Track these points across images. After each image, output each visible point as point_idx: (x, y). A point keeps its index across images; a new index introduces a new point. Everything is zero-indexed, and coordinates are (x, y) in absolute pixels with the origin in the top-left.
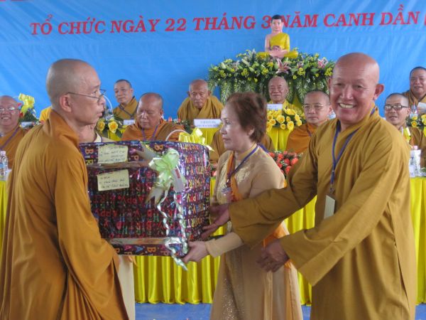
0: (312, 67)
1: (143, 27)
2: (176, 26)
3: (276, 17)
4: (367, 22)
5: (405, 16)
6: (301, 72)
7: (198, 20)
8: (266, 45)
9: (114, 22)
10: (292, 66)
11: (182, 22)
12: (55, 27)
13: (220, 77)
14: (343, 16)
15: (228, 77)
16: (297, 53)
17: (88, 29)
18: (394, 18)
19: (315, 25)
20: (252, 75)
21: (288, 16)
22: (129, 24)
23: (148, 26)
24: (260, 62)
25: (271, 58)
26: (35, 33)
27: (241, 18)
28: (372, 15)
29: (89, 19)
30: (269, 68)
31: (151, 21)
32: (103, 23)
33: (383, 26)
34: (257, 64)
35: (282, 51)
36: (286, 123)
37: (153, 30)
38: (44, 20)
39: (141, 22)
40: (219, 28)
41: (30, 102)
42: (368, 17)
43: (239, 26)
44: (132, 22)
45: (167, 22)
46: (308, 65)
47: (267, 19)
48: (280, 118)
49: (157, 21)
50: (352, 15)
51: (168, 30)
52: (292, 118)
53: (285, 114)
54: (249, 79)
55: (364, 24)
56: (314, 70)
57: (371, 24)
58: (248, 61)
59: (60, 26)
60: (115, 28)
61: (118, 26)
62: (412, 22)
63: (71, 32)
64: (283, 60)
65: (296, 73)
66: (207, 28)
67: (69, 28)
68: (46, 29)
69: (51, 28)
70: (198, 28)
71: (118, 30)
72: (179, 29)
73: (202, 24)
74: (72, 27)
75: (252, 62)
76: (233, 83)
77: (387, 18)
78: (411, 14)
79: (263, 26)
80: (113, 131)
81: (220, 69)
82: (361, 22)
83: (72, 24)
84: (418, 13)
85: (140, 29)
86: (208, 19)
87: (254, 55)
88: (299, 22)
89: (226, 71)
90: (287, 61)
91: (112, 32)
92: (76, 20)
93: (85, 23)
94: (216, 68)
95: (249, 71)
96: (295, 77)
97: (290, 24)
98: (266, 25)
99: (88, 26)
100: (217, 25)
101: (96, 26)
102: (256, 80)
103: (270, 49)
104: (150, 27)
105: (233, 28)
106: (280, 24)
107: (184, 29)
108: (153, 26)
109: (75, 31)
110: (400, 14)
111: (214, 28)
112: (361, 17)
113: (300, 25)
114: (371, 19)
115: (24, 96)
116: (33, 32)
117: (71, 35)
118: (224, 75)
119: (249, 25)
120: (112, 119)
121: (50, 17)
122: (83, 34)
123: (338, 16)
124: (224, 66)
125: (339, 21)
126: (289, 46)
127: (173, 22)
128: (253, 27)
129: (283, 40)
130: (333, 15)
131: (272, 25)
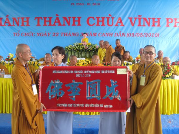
0: (94, 48)
1: (46, 35)
2: (56, 35)
3: (85, 33)
4: (111, 35)
5: (121, 34)
6: (91, 49)
7: (62, 33)
8: (82, 41)
9: (38, 33)
10: (89, 47)
11: (57, 34)
12: (20, 34)
13: (68, 50)
14: (104, 33)
15: (70, 50)
16: (90, 44)
17: (30, 35)
18: (118, 35)
19: (96, 36)
20: (77, 50)
21: (88, 33)
22: (42, 34)
23: (47, 34)
24: (80, 46)
25: (83, 45)
26: (14, 36)
27: (75, 33)
28: (112, 34)
29: (30, 32)
30: (82, 48)
31: (48, 33)
32: (34, 33)
33: (115, 37)
34: (79, 47)
35: (86, 43)
36: (86, 63)
37: (49, 36)
38: (17, 32)
39: (46, 33)
40: (68, 36)
41: (12, 56)
42: (111, 34)
43: (74, 35)
44: (43, 33)
45: (53, 33)
46: (93, 47)
47: (82, 34)
48: (84, 62)
49: (50, 33)
50: (107, 33)
51: (53, 36)
52: (88, 62)
53: (86, 61)
54: (76, 51)
55: (110, 36)
56: (95, 49)
57: (112, 36)
58: (76, 45)
59: (22, 34)
60: (38, 35)
61: (39, 34)
62: (123, 36)
63: (25, 36)
64: (86, 46)
65: (90, 49)
66: (64, 36)
67: (24, 35)
68: (18, 34)
69: (19, 34)
70: (62, 36)
71: (39, 35)
72: (56, 36)
73: (63, 35)
74: (25, 34)
75: (77, 46)
76: (72, 52)
77: (116, 35)
78: (123, 34)
79: (81, 36)
80: (36, 65)
81: (68, 48)
82: (109, 35)
83: (25, 33)
84: (125, 33)
85: (45, 35)
86: (65, 33)
87: (78, 44)
88: (91, 35)
89: (70, 48)
90: (87, 46)
91: (37, 36)
92: (26, 32)
93: (29, 33)
94: (67, 47)
95: (76, 48)
96: (89, 51)
97: (89, 35)
98: (82, 35)
99: (30, 34)
100: (68, 35)
101: (32, 34)
102: (78, 51)
103: (83, 42)
104: (48, 35)
105: (72, 36)
106: (86, 35)
107: (58, 36)
108: (49, 34)
109: (26, 35)
110: (120, 33)
111: (67, 36)
112: (109, 34)
113: (91, 36)
114: (112, 35)
115: (10, 54)
116: (14, 35)
117: (25, 37)
118: (69, 49)
119: (77, 35)
120: (36, 61)
121: (19, 31)
122: (28, 36)
123: (102, 34)
124: (69, 47)
125: (103, 35)
126: (88, 42)
127: (55, 34)
128: (78, 36)
129: (87, 40)
130: (101, 33)
131: (84, 36)
